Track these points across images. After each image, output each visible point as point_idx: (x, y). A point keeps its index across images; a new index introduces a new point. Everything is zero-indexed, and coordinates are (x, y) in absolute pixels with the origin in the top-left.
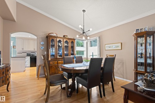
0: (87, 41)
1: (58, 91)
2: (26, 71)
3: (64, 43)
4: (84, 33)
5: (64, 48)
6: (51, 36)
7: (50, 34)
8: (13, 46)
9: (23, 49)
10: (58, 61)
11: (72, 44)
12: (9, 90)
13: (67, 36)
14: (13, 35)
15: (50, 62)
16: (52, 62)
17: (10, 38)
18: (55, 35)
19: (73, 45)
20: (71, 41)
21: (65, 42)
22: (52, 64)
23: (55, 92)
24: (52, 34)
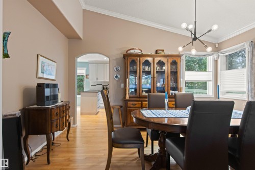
0: (215, 56)
1: (133, 159)
2: (98, 115)
3: (156, 66)
4: (195, 39)
5: (155, 75)
6: (131, 55)
7: (129, 52)
8: (86, 75)
9: (97, 79)
10: (142, 101)
11: (174, 67)
12: (69, 139)
13: (163, 51)
14: (79, 60)
15: (129, 102)
16: (131, 103)
17: (76, 63)
18: (137, 51)
19: (176, 68)
20: (171, 60)
21: (157, 63)
22: (132, 106)
23: (126, 159)
24: (132, 51)
